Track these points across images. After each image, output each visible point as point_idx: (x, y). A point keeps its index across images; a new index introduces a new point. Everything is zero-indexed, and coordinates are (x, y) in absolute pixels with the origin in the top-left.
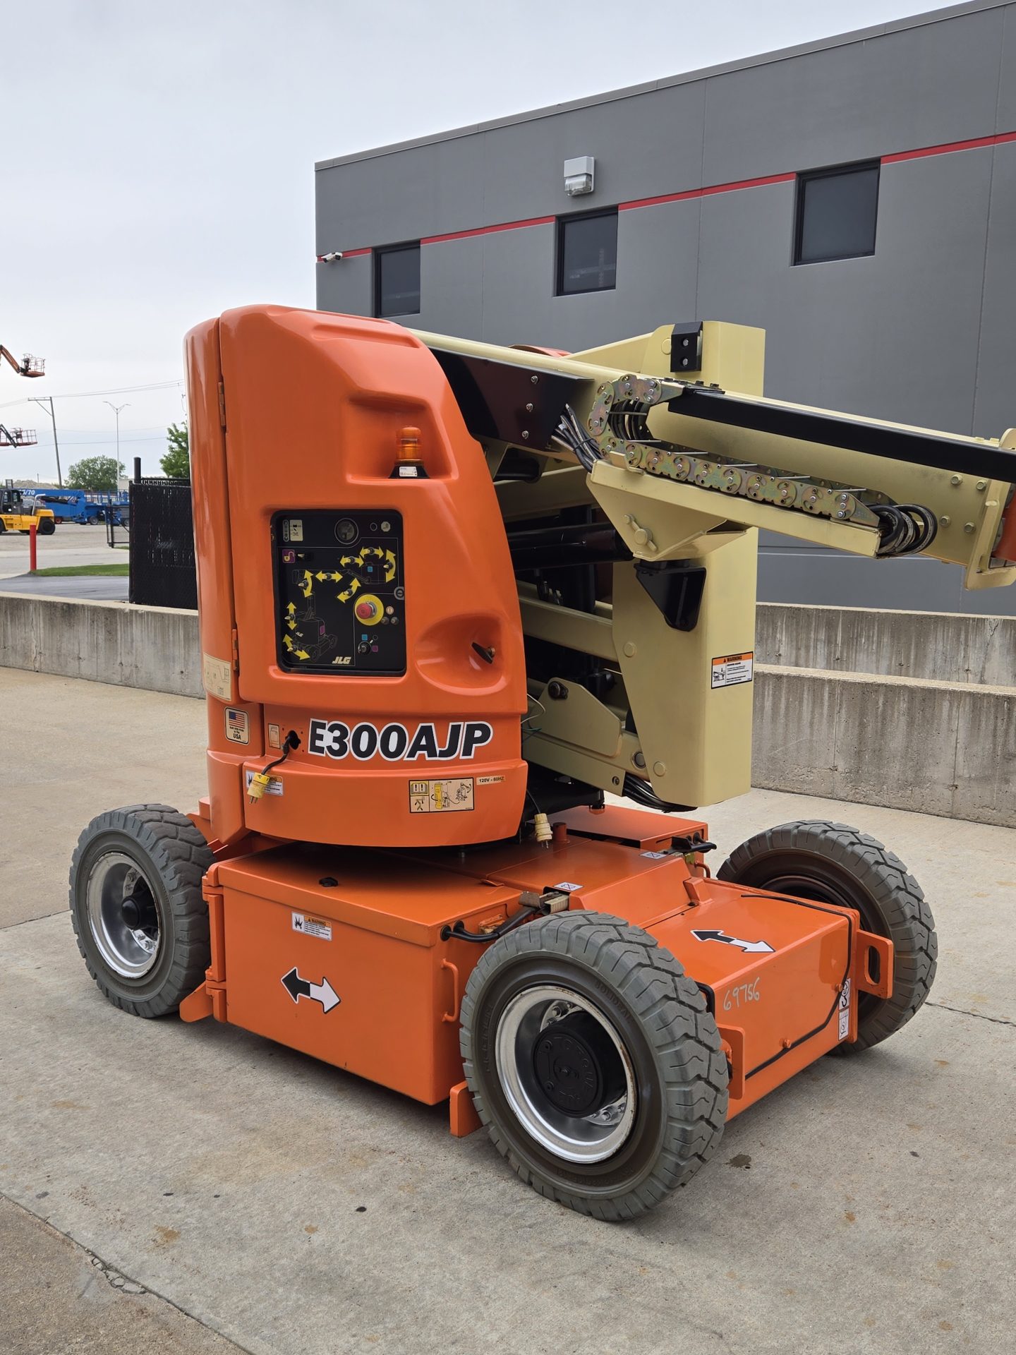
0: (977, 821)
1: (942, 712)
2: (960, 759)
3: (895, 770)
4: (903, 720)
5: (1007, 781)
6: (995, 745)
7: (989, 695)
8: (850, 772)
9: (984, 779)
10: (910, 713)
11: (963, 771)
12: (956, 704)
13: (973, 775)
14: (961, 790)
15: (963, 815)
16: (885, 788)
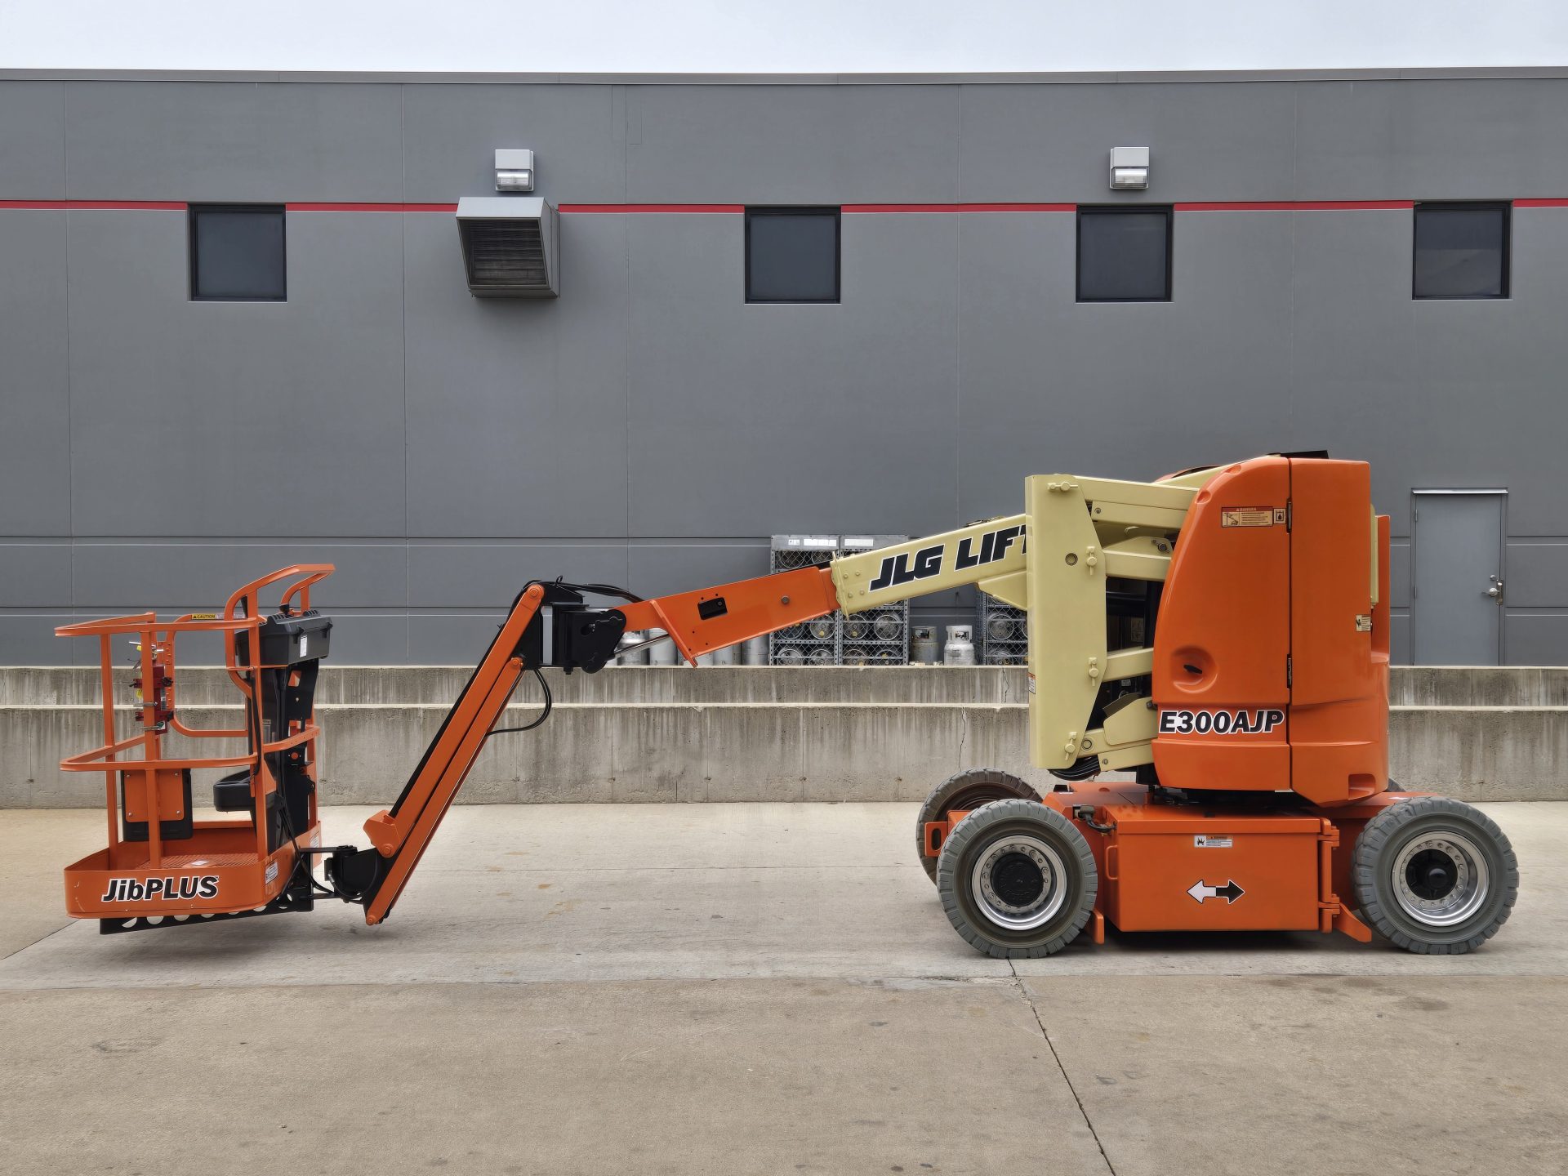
0: (632, 802)
1: (599, 725)
2: (616, 757)
3: (566, 773)
4: (571, 734)
5: (650, 769)
6: (639, 744)
7: (633, 708)
8: (530, 780)
9: (633, 771)
10: (576, 728)
11: (618, 767)
12: (609, 718)
13: (626, 769)
14: (616, 779)
15: (621, 800)
16: (559, 788)
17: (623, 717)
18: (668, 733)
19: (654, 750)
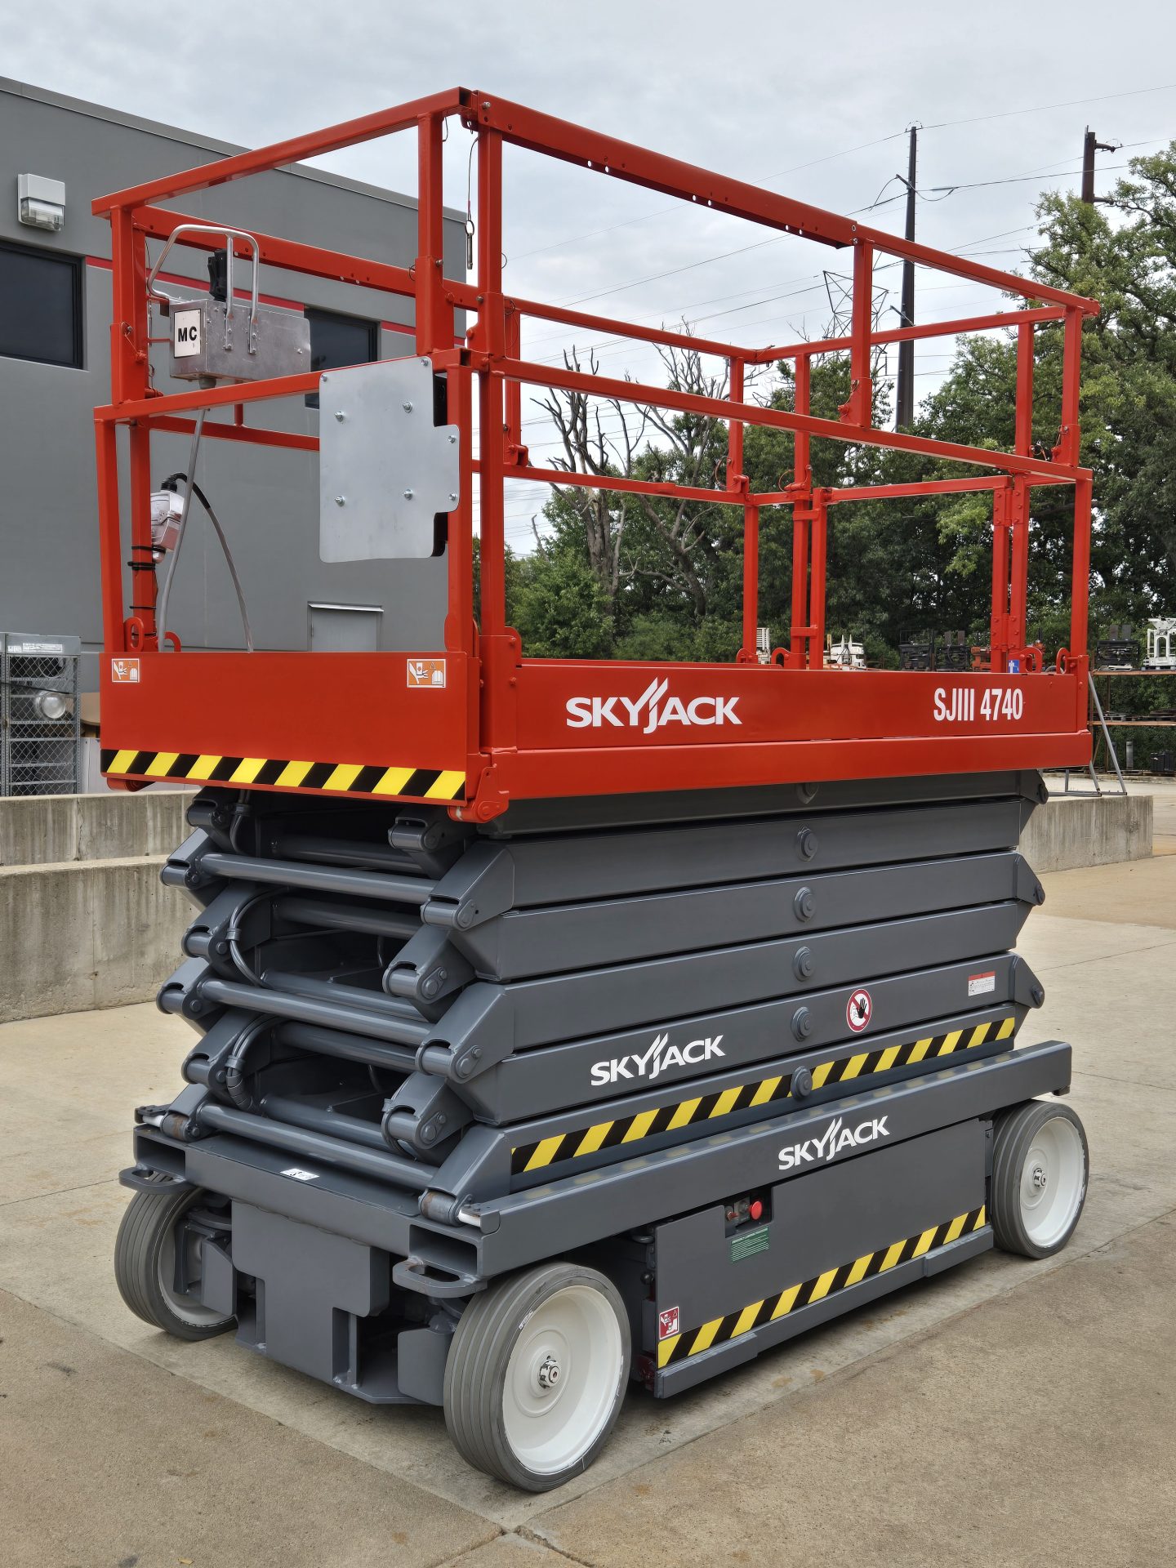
1: (75, 895)
2: (98, 942)
3: (32, 973)
4: (37, 912)
5: (142, 954)
6: (128, 919)
7: (119, 868)
9: (125, 957)
10: (44, 903)
11: (102, 955)
12: (90, 883)
13: (112, 956)
14: (101, 976)
15: (106, 1003)
16: (22, 995)
17: (107, 879)
18: (164, 901)
19: (147, 926)
